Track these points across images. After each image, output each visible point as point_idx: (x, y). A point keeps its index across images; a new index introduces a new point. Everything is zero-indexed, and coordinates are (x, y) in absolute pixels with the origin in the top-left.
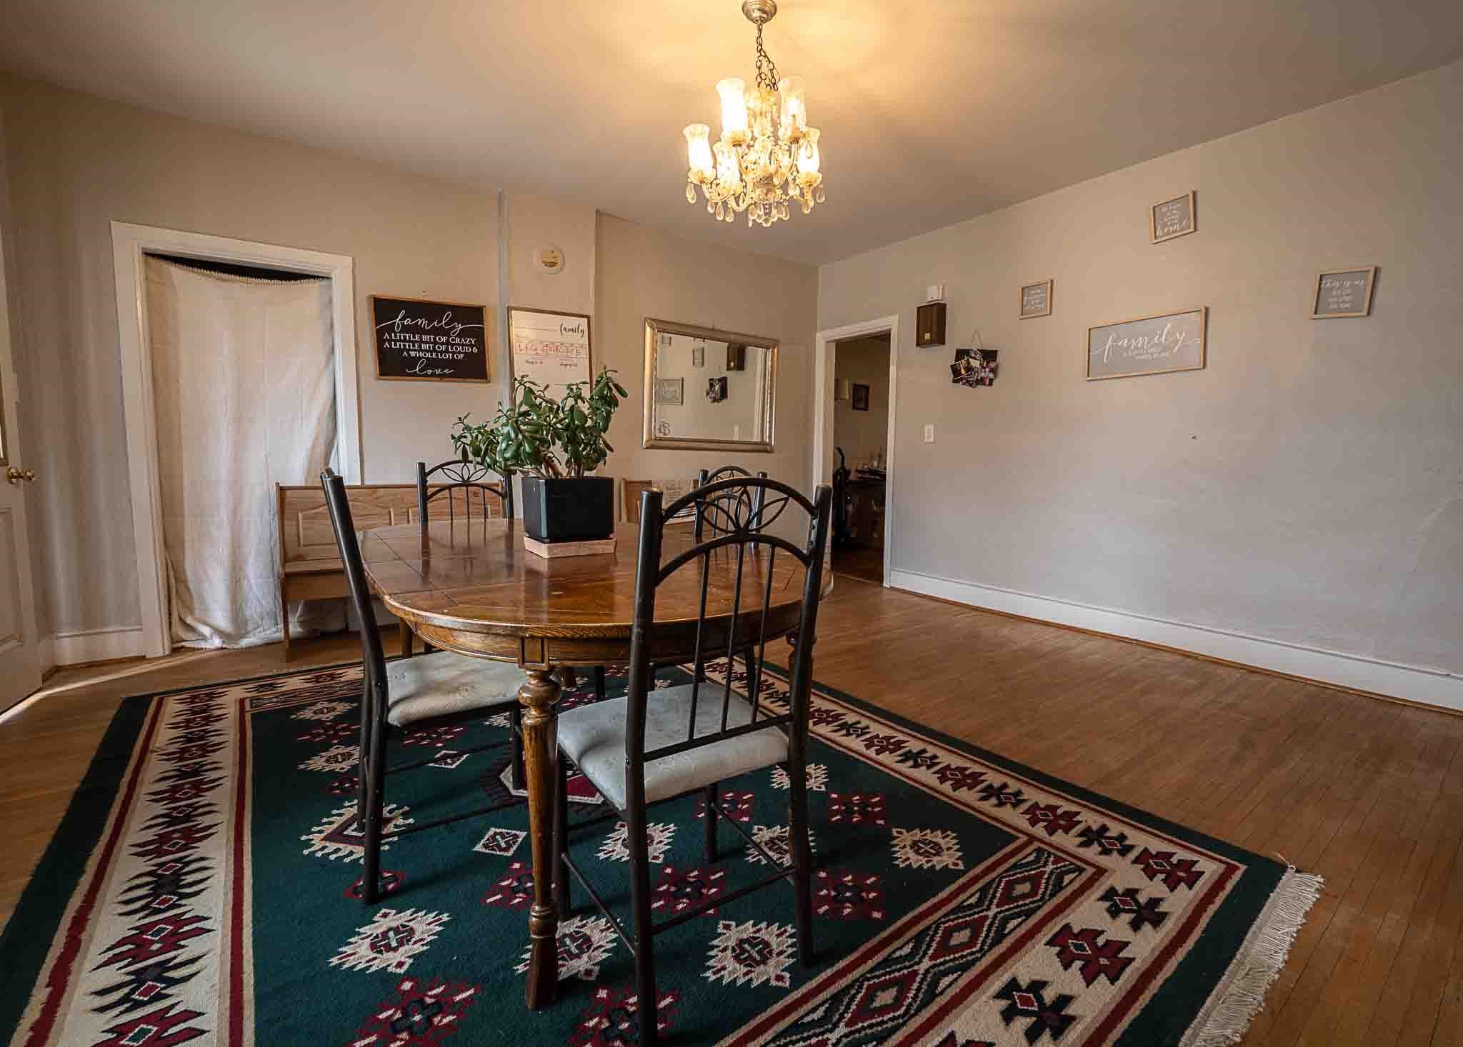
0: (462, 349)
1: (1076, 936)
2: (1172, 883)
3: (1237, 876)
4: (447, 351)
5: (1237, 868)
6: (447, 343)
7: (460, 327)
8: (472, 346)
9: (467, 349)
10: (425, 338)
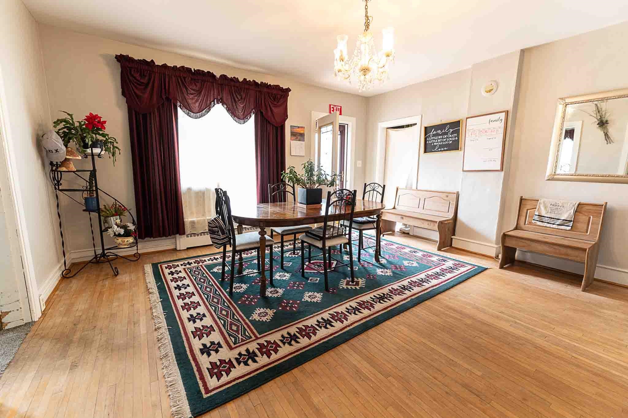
0: (451, 138)
1: (210, 331)
2: (213, 364)
3: (203, 391)
4: (446, 141)
5: (206, 393)
6: (447, 137)
7: (452, 130)
8: (455, 137)
9: (454, 139)
10: (439, 137)
